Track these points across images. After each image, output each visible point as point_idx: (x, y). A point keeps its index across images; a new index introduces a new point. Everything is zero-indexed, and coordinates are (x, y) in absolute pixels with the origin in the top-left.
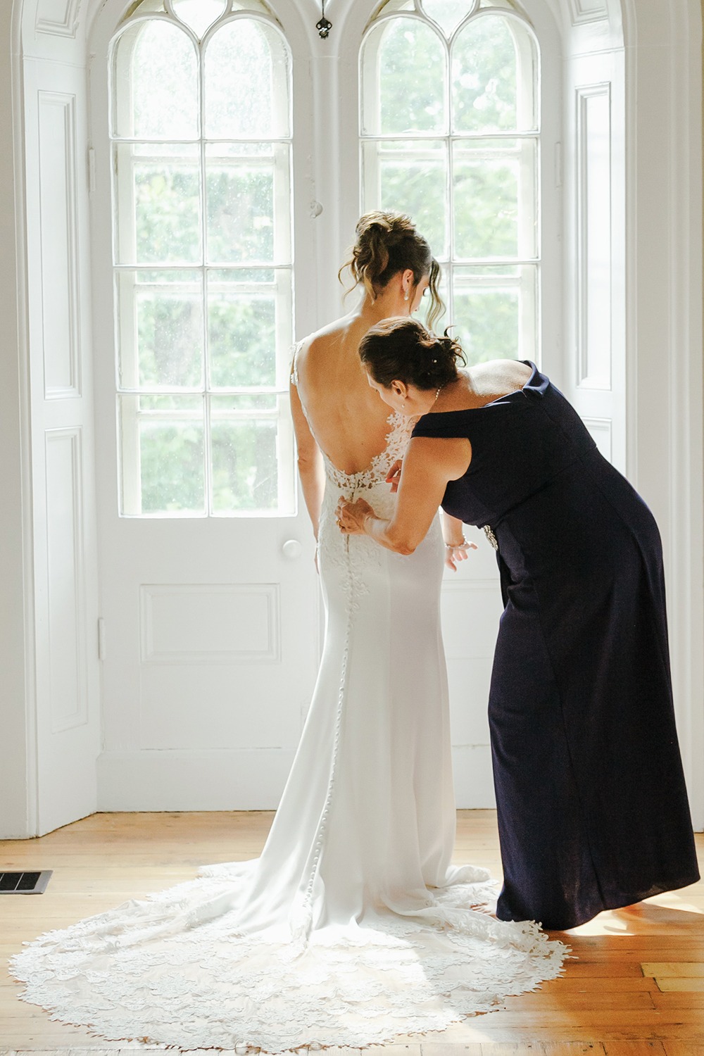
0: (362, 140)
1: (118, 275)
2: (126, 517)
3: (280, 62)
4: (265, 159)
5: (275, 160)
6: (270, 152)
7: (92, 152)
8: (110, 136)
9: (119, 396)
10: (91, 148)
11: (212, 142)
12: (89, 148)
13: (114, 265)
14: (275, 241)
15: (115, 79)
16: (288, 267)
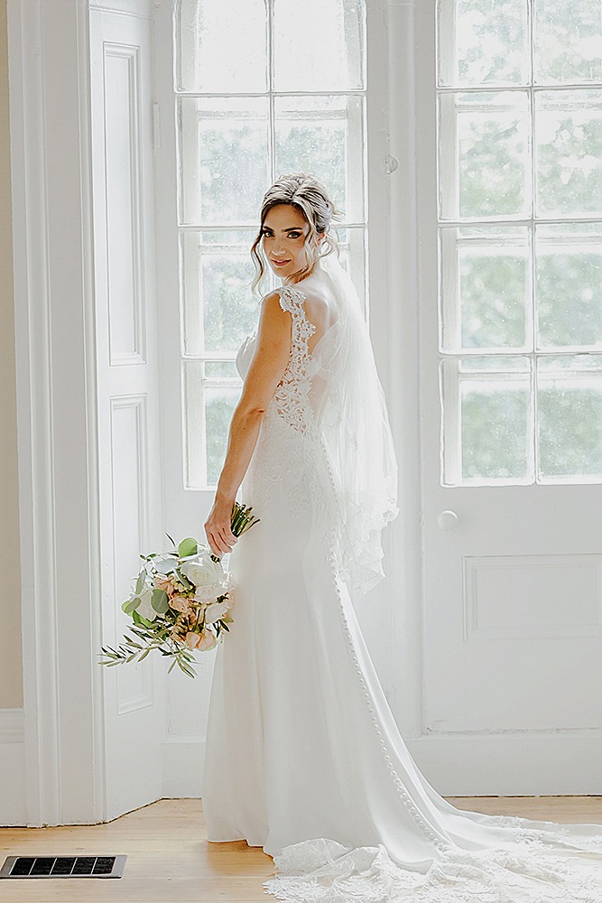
0: (438, 91)
1: (183, 236)
2: (191, 489)
3: (353, 10)
4: (336, 113)
5: (347, 114)
6: (341, 103)
7: (156, 107)
8: (175, 90)
9: (184, 363)
10: (156, 103)
11: (282, 95)
12: (153, 103)
13: (179, 225)
14: (346, 198)
15: (179, 30)
16: (362, 226)
